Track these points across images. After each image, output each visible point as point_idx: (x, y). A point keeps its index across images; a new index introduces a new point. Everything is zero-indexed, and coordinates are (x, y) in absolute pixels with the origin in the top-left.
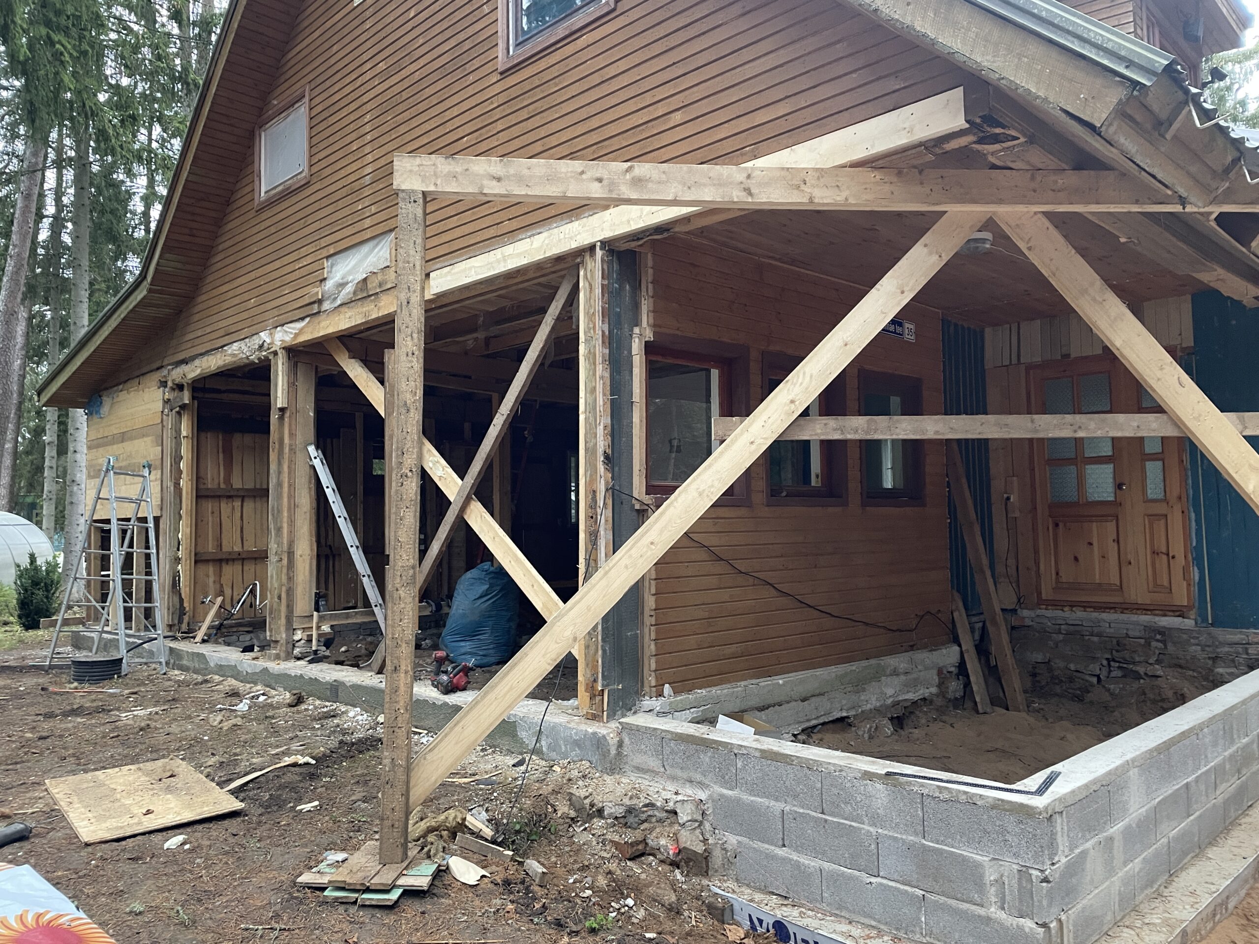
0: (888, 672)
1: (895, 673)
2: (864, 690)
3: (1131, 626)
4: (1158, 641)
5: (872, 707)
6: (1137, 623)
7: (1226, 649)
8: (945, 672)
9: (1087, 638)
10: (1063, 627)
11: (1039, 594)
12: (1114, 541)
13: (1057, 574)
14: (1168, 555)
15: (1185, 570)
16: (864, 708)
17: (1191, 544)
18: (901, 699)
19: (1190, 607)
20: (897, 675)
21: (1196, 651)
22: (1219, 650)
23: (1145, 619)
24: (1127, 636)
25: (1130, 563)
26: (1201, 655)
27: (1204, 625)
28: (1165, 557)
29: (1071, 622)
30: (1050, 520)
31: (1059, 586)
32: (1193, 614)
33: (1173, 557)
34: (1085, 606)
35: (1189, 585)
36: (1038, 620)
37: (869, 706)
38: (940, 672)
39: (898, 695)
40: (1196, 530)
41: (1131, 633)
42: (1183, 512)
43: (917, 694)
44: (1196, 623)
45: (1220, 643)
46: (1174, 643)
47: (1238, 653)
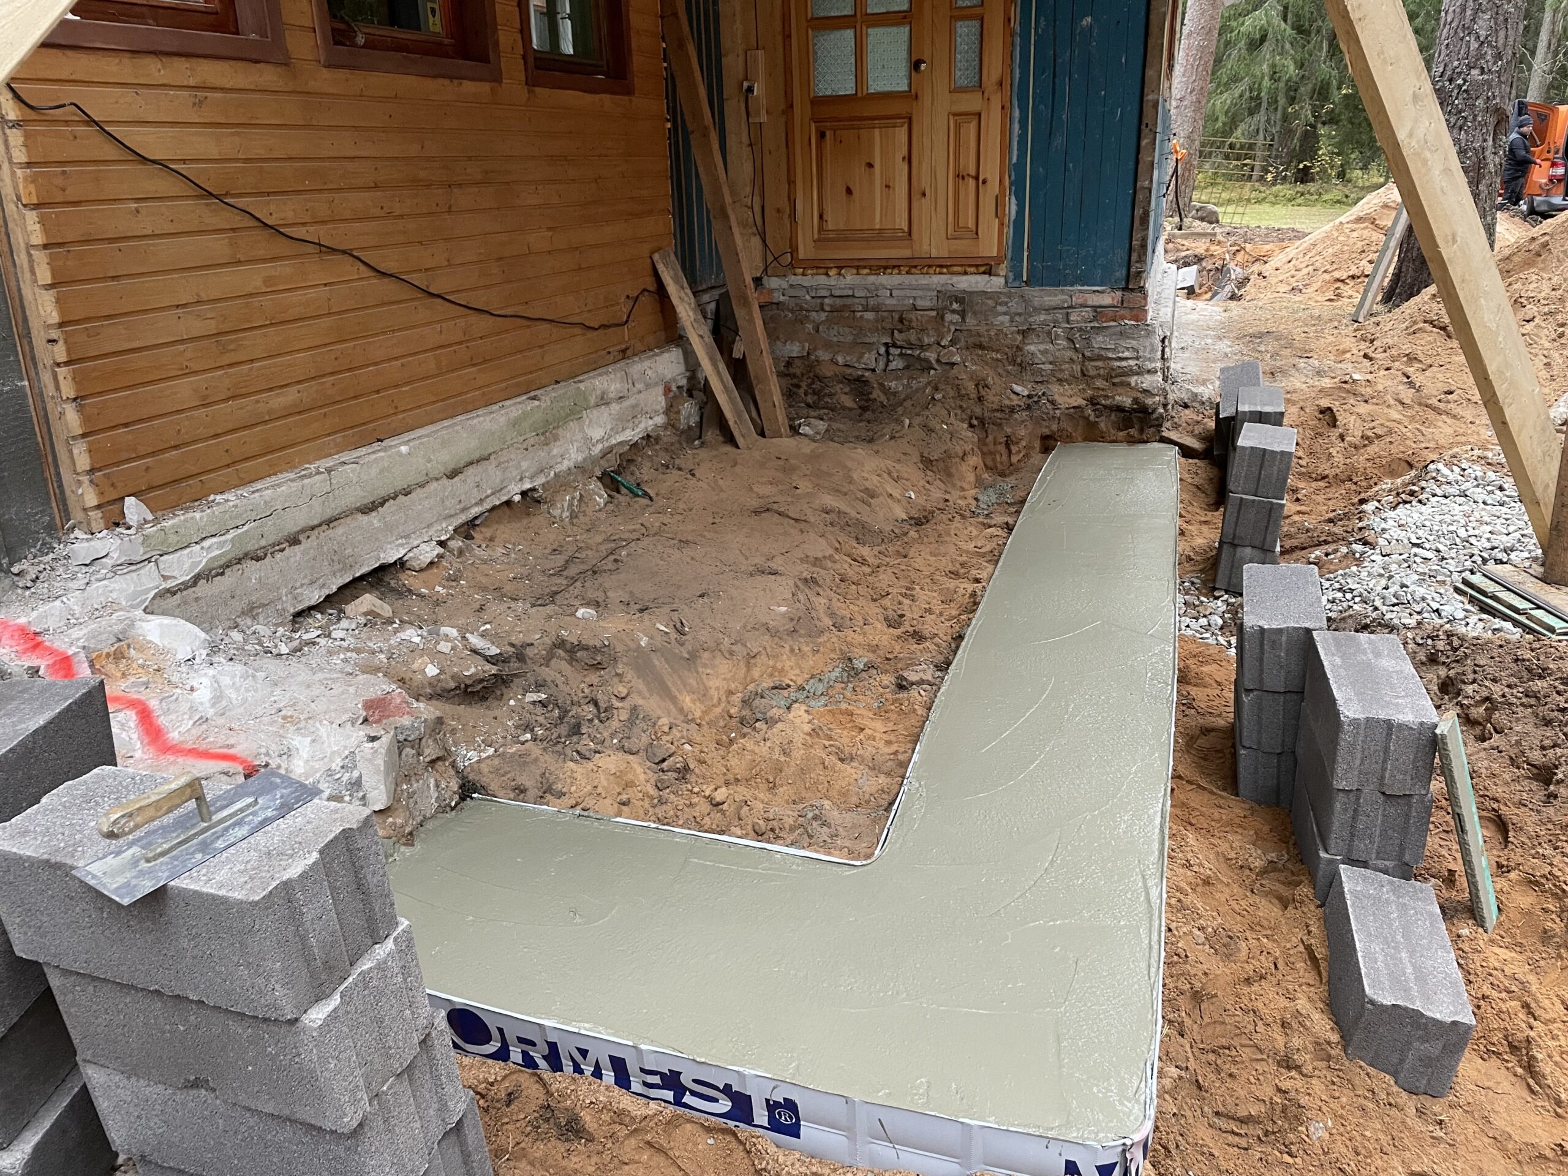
0: (592, 401)
1: (604, 401)
2: (556, 438)
3: (920, 293)
4: (954, 312)
5: (572, 465)
6: (927, 288)
7: (1042, 317)
8: (674, 389)
9: (859, 314)
10: (827, 301)
11: (794, 250)
12: (904, 158)
13: (821, 217)
14: (977, 178)
15: (999, 201)
16: (558, 468)
17: (1010, 159)
18: (614, 442)
19: (999, 260)
20: (607, 404)
21: (1002, 323)
22: (1031, 320)
23: (938, 280)
24: (915, 308)
25: (924, 195)
26: (1009, 329)
27: (1017, 284)
28: (972, 183)
29: (837, 293)
30: (813, 125)
31: (823, 238)
32: (1003, 269)
33: (984, 182)
34: (858, 266)
35: (1002, 224)
36: (793, 293)
37: (566, 464)
38: (667, 390)
39: (610, 437)
40: (1020, 136)
41: (920, 303)
42: (1003, 108)
43: (637, 430)
44: (1006, 282)
45: (1035, 309)
46: (975, 313)
47: (1055, 321)
